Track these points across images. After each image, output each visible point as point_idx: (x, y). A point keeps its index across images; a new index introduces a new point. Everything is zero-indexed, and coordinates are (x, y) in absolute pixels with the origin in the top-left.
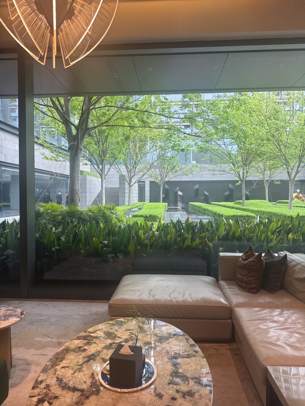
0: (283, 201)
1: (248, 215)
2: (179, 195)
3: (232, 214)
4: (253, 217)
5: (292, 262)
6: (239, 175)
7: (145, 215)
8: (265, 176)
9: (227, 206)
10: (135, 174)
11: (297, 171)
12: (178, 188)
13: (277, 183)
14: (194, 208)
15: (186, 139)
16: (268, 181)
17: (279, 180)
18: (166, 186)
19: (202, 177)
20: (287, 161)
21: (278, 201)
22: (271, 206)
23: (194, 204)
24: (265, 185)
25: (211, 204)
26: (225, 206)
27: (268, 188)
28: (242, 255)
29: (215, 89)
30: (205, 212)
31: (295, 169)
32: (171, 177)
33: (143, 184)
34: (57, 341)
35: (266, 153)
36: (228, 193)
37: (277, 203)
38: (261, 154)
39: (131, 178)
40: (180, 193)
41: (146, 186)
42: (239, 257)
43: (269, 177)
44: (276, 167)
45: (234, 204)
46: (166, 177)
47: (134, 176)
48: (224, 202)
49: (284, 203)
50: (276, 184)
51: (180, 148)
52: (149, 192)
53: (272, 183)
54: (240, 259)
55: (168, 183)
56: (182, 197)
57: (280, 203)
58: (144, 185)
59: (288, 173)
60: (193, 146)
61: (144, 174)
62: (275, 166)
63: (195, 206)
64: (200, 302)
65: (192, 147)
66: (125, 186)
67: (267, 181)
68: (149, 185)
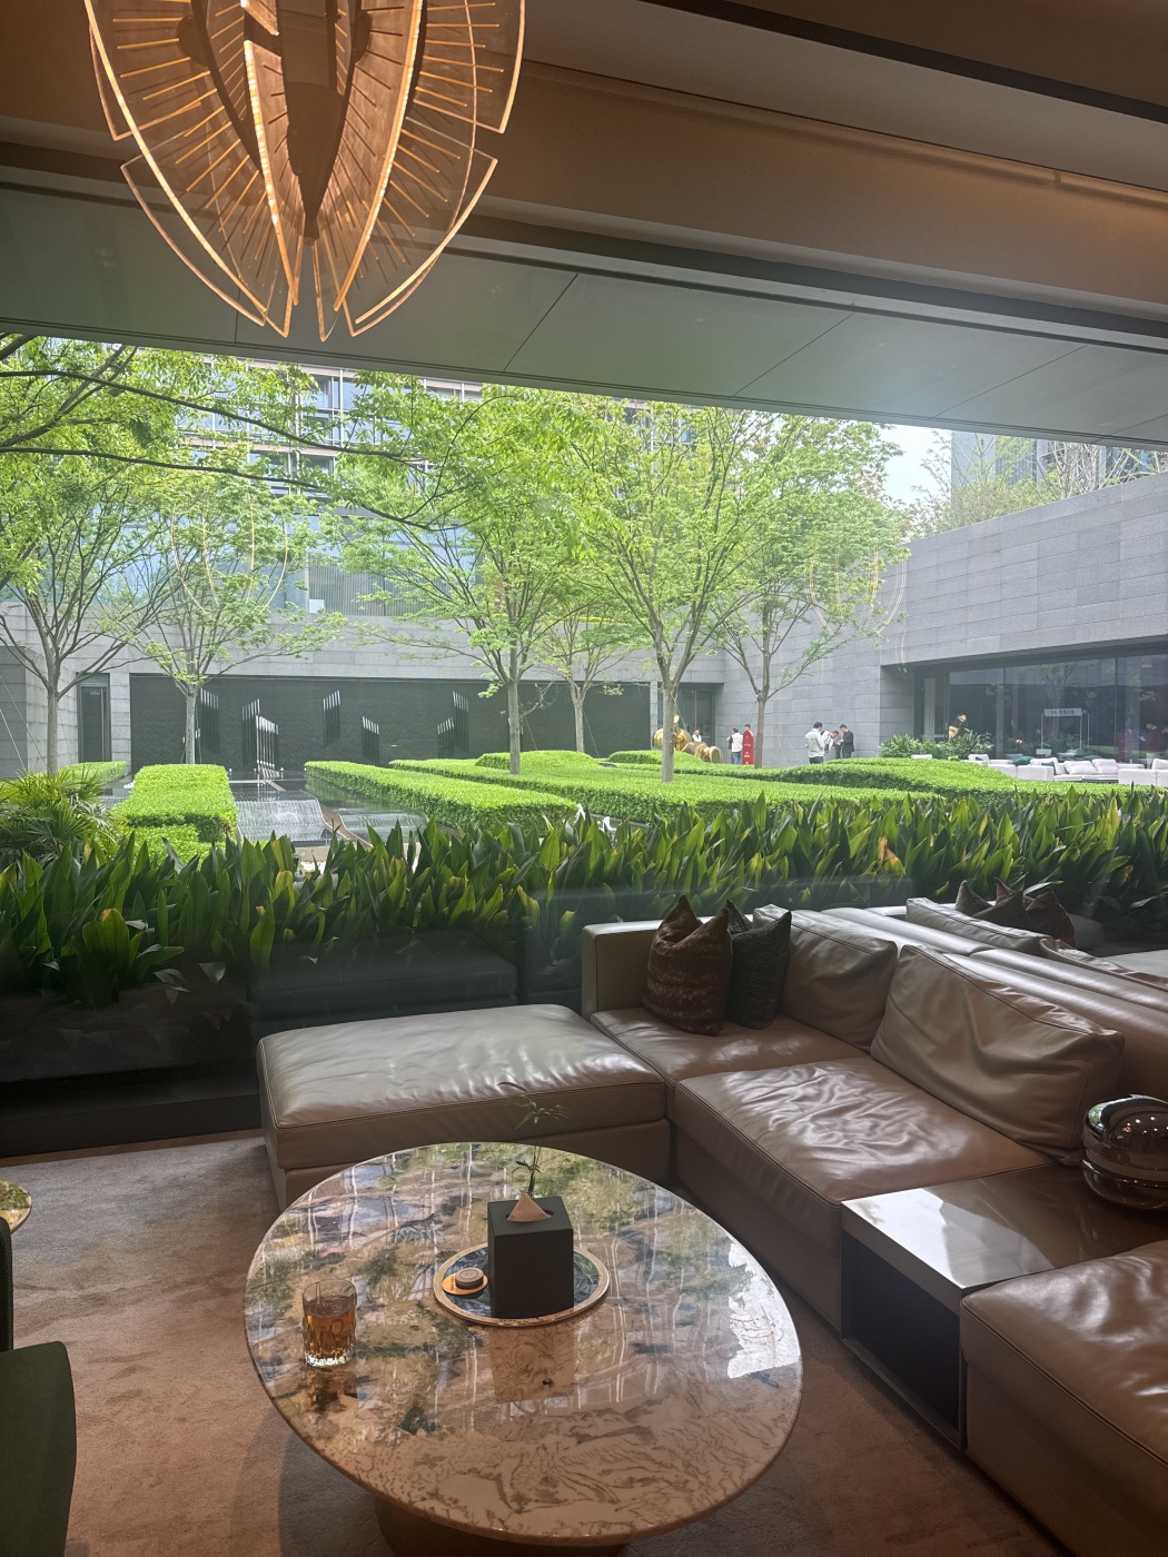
0: (631, 752)
1: (553, 802)
2: (262, 732)
3: (502, 803)
4: (568, 808)
5: (801, 933)
6: (499, 662)
7: (168, 815)
8: (572, 666)
9: (456, 772)
10: (75, 644)
11: (688, 656)
12: (256, 705)
13: (612, 692)
14: (331, 784)
15: (292, 510)
16: (581, 686)
17: (619, 682)
18: (206, 697)
19: (354, 664)
20: (656, 620)
21: (617, 753)
22: (600, 772)
23: (333, 769)
24: (575, 700)
25: (391, 767)
26: (447, 772)
27: (585, 708)
28: (661, 927)
29: (503, 374)
30: (385, 797)
31: (682, 647)
32: (233, 661)
33: (98, 684)
34: (80, 1293)
35: (585, 589)
36: (449, 724)
37: (613, 760)
38: (568, 592)
39: (59, 660)
40: (264, 724)
41: (113, 692)
42: (652, 933)
43: (586, 670)
44: (619, 639)
45: (478, 764)
46: (210, 658)
47: (70, 652)
48: (437, 760)
49: (634, 759)
50: (608, 696)
51: (276, 547)
52: (127, 720)
53: (595, 692)
54: (658, 939)
55: (217, 683)
56: (273, 740)
57: (622, 759)
58: (106, 691)
59: (661, 660)
60: (320, 542)
61: (118, 643)
62: (615, 636)
63: (337, 775)
64: (574, 1078)
65: (313, 545)
66: (25, 695)
67: (580, 684)
68: (128, 688)
